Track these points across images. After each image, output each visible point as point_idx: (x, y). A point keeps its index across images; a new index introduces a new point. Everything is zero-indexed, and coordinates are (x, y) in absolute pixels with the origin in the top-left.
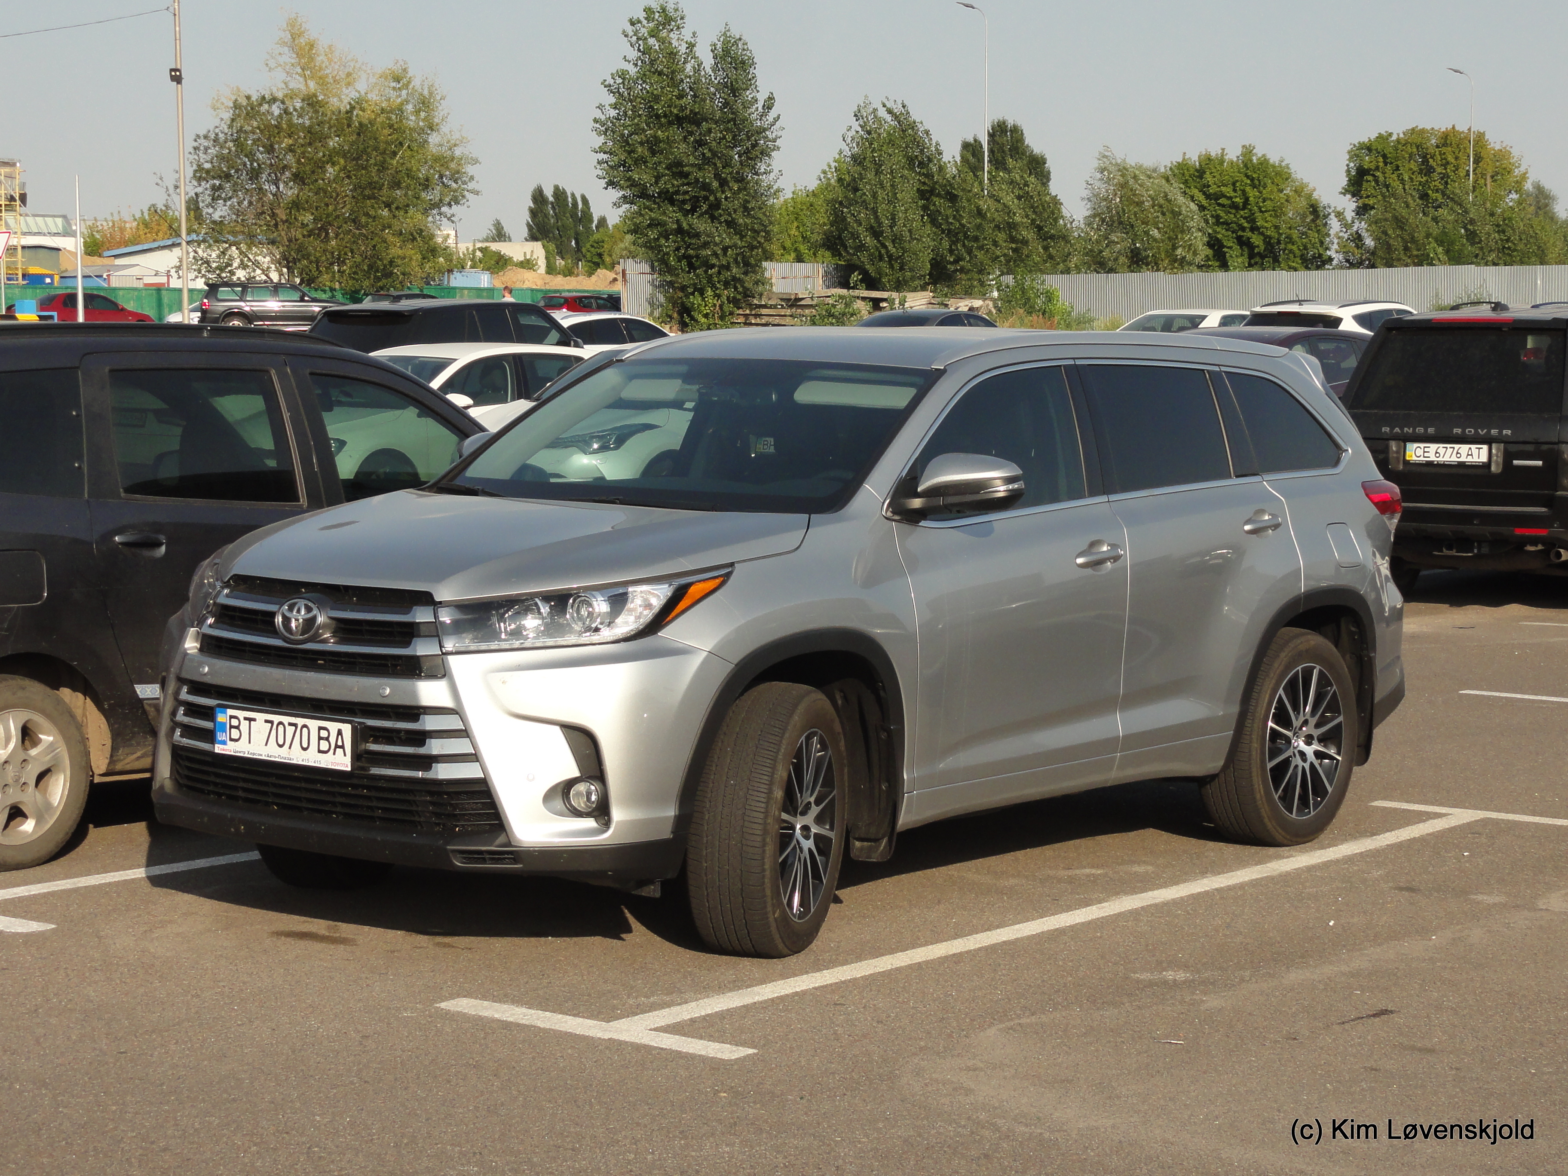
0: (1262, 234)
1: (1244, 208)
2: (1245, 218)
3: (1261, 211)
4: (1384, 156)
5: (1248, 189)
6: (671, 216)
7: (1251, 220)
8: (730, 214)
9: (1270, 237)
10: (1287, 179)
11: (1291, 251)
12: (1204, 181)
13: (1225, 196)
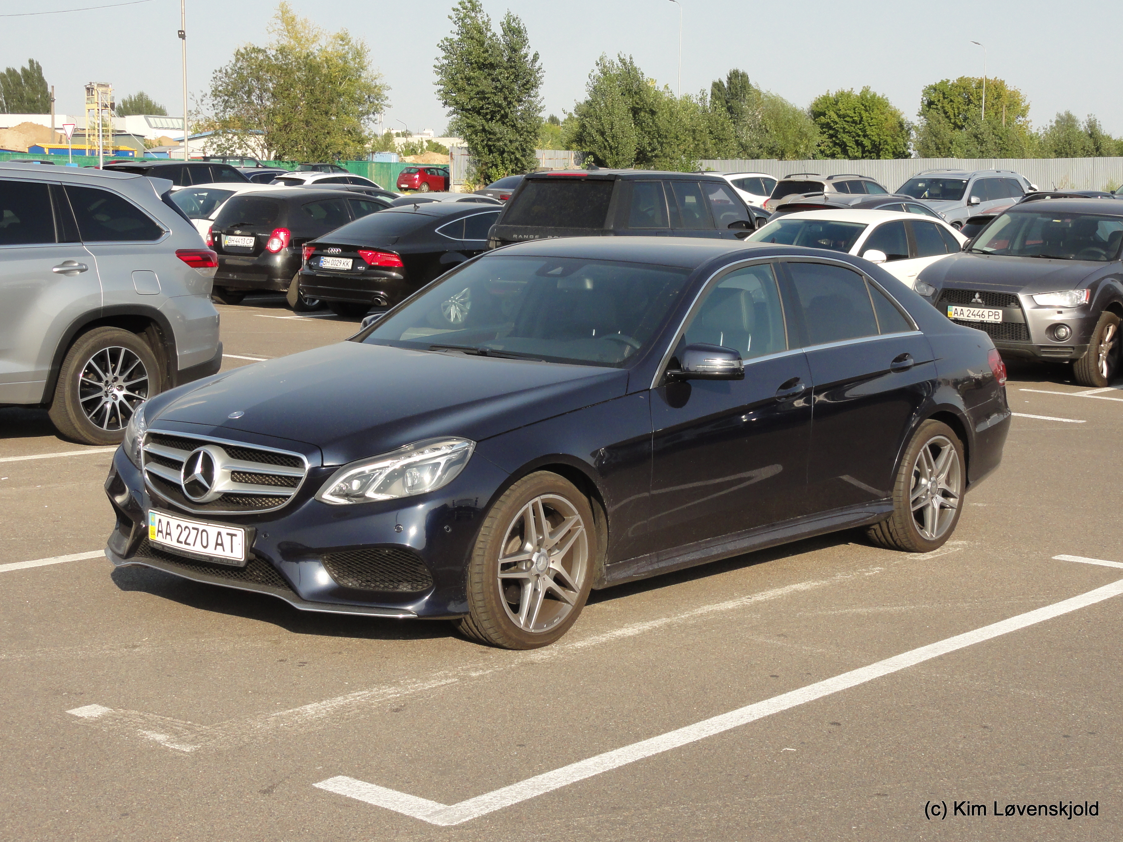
0: (870, 139)
1: (860, 123)
2: (860, 129)
3: (870, 125)
4: (944, 94)
5: (863, 112)
6: (479, 122)
7: (864, 131)
8: (513, 121)
9: (875, 141)
10: (886, 106)
11: (887, 149)
12: (838, 107)
13: (849, 116)
